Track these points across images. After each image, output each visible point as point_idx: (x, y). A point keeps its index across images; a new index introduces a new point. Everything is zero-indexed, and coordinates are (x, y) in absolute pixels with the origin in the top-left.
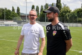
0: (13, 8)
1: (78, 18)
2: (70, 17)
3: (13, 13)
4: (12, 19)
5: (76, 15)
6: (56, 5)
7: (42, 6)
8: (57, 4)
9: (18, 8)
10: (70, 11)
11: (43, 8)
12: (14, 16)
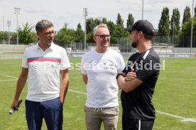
0: (119, 16)
3: (119, 29)
4: (116, 43)
7: (187, 10)
9: (130, 16)
11: (189, 15)
12: (121, 36)
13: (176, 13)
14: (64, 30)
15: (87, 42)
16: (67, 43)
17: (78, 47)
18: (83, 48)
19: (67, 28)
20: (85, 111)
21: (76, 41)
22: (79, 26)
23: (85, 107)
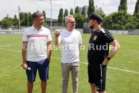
1: (113, 24)
2: (104, 23)
5: (111, 21)
6: (88, 8)
7: (72, 10)
8: (89, 6)
10: (104, 15)
13: (66, 11)
14: (7, 18)
15: (21, 25)
16: (9, 25)
17: (15, 28)
18: (18, 28)
19: (9, 17)
20: (61, 65)
21: (14, 25)
22: (15, 16)
23: (62, 63)
